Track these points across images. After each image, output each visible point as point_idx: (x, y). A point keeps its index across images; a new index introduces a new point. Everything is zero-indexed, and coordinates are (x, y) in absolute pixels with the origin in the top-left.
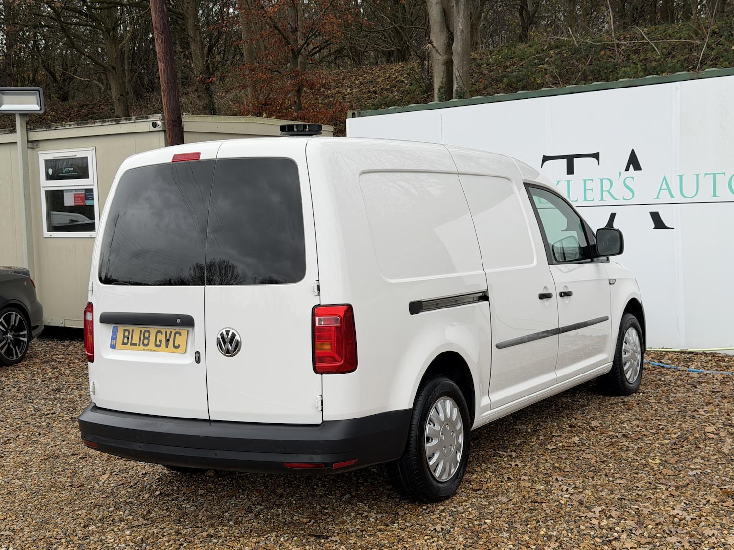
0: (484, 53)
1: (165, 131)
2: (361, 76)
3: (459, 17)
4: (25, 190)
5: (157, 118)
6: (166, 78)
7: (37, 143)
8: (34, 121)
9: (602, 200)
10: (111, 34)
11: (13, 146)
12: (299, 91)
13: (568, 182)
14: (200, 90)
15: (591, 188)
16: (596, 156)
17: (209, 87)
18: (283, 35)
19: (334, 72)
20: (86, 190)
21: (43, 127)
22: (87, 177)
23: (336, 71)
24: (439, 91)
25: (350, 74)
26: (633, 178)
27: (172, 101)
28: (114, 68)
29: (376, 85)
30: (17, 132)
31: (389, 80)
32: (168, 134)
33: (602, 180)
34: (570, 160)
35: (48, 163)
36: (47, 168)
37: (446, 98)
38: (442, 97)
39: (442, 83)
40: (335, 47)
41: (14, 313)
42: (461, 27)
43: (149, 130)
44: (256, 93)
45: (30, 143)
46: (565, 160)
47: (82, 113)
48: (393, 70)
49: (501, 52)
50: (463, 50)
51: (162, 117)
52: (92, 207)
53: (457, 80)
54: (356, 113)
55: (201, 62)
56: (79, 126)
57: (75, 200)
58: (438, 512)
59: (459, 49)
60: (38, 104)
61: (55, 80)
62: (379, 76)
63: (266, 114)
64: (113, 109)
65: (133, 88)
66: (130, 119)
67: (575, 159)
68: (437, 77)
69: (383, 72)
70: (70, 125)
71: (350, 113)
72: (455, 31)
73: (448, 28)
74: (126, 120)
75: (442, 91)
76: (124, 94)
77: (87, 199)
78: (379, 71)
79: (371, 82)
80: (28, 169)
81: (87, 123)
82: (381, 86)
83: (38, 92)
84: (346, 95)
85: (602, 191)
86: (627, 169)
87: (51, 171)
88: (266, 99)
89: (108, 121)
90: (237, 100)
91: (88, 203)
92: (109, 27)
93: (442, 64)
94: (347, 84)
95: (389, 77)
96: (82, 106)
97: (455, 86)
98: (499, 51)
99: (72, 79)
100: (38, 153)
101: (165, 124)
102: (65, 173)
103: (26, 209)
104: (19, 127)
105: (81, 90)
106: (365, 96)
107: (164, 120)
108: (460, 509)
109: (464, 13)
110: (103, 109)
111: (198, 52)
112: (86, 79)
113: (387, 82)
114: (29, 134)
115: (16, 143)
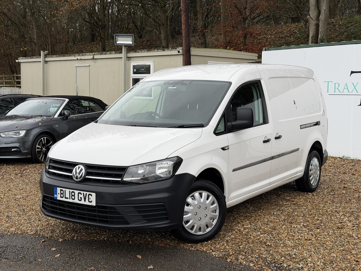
0: (338, 20)
1: (183, 55)
2: (276, 29)
3: (324, 3)
4: (124, 78)
5: (180, 49)
6: (185, 31)
7: (130, 58)
8: (130, 48)
10: (163, 8)
11: (120, 59)
12: (245, 37)
14: (200, 35)
17: (205, 34)
18: (239, 11)
19: (264, 27)
21: (133, 51)
22: (150, 73)
23: (265, 27)
24: (312, 38)
25: (271, 28)
27: (187, 42)
28: (163, 24)
29: (283, 34)
30: (123, 53)
31: (289, 32)
32: (184, 56)
35: (134, 67)
36: (134, 68)
37: (315, 41)
38: (313, 41)
39: (313, 34)
40: (266, 15)
42: (324, 8)
43: (176, 54)
44: (225, 37)
45: (127, 58)
47: (148, 44)
48: (292, 27)
49: (346, 19)
50: (325, 19)
51: (182, 49)
53: (320, 33)
54: (267, 49)
55: (201, 22)
58: (277, 209)
59: (323, 19)
60: (132, 42)
61: (137, 28)
62: (285, 30)
63: (229, 47)
64: (161, 42)
65: (171, 33)
68: (311, 31)
69: (287, 28)
70: (144, 51)
71: (264, 49)
72: (321, 10)
73: (318, 8)
75: (313, 38)
76: (167, 36)
78: (286, 27)
79: (281, 32)
80: (126, 69)
82: (285, 35)
83: (132, 36)
84: (268, 39)
87: (135, 70)
88: (230, 40)
89: (160, 50)
90: (217, 40)
92: (162, 6)
93: (314, 25)
94: (269, 33)
95: (290, 30)
96: (148, 41)
97: (320, 36)
98: (345, 19)
99: (144, 28)
100: (131, 62)
101: (183, 52)
102: (141, 71)
104: (124, 51)
105: (148, 33)
106: (277, 39)
107: (183, 50)
108: (286, 209)
109: (326, 2)
110: (157, 42)
111: (201, 18)
112: (151, 29)
113: (289, 33)
114: (128, 54)
115: (122, 58)
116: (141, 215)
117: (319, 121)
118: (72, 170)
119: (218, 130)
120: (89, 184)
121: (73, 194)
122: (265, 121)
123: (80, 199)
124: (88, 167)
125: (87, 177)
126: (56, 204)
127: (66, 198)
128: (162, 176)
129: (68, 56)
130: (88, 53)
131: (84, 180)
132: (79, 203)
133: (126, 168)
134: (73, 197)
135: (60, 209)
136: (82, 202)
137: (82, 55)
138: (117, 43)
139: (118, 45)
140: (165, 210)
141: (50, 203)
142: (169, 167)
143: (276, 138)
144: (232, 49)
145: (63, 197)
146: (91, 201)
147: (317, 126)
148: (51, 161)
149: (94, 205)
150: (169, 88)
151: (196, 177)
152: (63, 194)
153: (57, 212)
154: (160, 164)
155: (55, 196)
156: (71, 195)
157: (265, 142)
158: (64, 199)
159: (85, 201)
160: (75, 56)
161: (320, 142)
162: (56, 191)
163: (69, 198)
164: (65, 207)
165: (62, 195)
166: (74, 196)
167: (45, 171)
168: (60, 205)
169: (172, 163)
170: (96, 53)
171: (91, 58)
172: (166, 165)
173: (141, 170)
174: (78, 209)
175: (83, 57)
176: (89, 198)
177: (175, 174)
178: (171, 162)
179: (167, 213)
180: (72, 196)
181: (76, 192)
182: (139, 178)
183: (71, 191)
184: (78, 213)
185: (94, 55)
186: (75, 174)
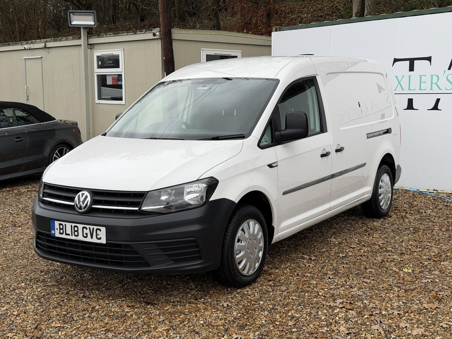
1: (161, 39)
4: (85, 74)
7: (93, 45)
9: (431, 89)
13: (410, 76)
15: (425, 81)
16: (429, 59)
17: (217, 13)
20: (118, 75)
21: (96, 36)
22: (119, 67)
24: (356, 15)
25: (308, 4)
27: (166, 20)
30: (82, 38)
33: (432, 76)
34: (412, 61)
36: (98, 60)
41: (65, 148)
43: (152, 38)
45: (89, 46)
46: (409, 61)
51: (159, 30)
52: (121, 85)
53: (367, 8)
54: (278, 28)
56: (115, 35)
57: (112, 81)
60: (93, 21)
61: (137, 8)
66: (142, 31)
67: (415, 61)
68: (355, 6)
69: (329, 3)
70: (110, 35)
71: (274, 29)
74: (140, 31)
75: (358, 15)
77: (119, 81)
78: (327, 2)
79: (320, 10)
80: (87, 61)
81: (119, 33)
83: (93, 14)
85: (432, 83)
86: (449, 69)
87: (100, 63)
89: (130, 32)
91: (119, 83)
95: (332, 6)
97: (366, 12)
100: (94, 51)
101: (161, 34)
102: (108, 64)
103: (86, 86)
104: (83, 34)
107: (161, 32)
112: (148, 8)
113: (330, 10)
114: (89, 40)
115: (81, 45)
116: (166, 255)
117: (390, 129)
118: (74, 198)
119: (263, 142)
120: (96, 216)
121: (76, 229)
122: (323, 129)
123: (85, 235)
124: (95, 193)
125: (93, 206)
126: (53, 242)
127: (66, 234)
128: (192, 203)
129: (14, 45)
130: (38, 40)
131: (90, 211)
132: (84, 240)
133: (145, 194)
134: (76, 233)
135: (60, 249)
136: (89, 239)
137: (31, 42)
138: (72, 24)
139: (74, 26)
140: (197, 247)
141: (47, 241)
142: (200, 191)
143: (337, 151)
144: (251, 32)
145: (62, 234)
146: (99, 237)
147: (388, 134)
148: (46, 187)
149: (104, 242)
150: (199, 88)
151: (237, 203)
152: (62, 229)
153: (56, 253)
154: (189, 187)
155: (53, 232)
156: (73, 231)
157: (323, 156)
158: (64, 236)
159: (92, 238)
160: (22, 45)
161: (392, 155)
162: (54, 226)
163: (71, 235)
164: (66, 246)
165: (61, 231)
166: (77, 231)
167: (39, 200)
168: (59, 243)
169: (205, 186)
170: (48, 40)
171: (42, 47)
172: (197, 189)
173: (165, 196)
174: (83, 248)
175: (32, 46)
176: (98, 234)
177: (210, 200)
178: (203, 184)
179: (199, 250)
180: (75, 231)
181: (80, 226)
182: (163, 206)
183: (73, 225)
184: (84, 254)
185: (46, 42)
186: (77, 203)
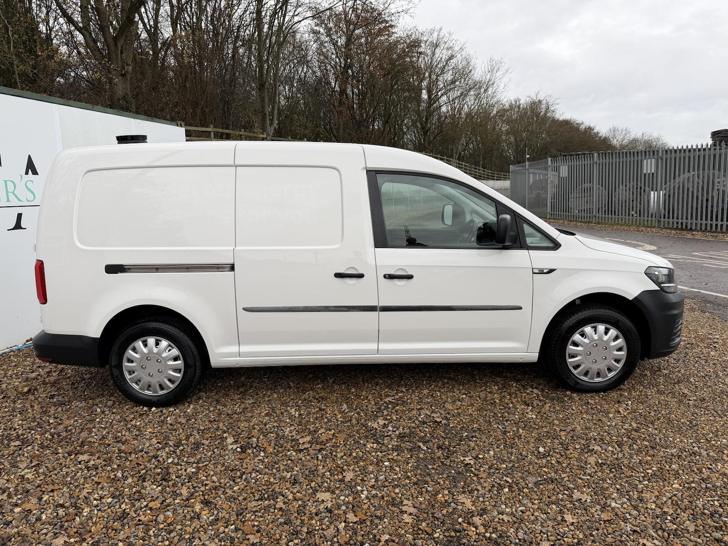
9: (8, 200)
26: (32, 181)
33: (6, 181)
85: (7, 192)
86: (27, 173)
